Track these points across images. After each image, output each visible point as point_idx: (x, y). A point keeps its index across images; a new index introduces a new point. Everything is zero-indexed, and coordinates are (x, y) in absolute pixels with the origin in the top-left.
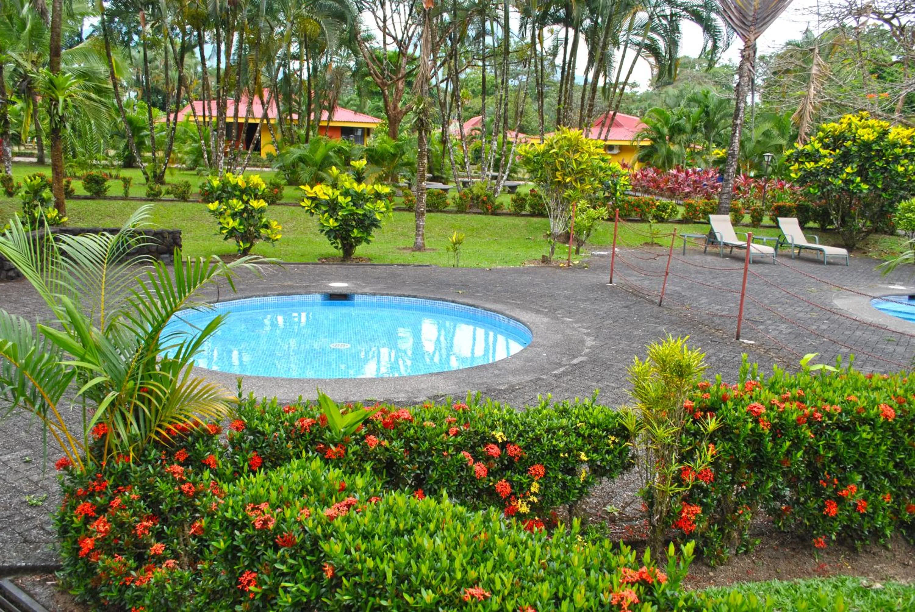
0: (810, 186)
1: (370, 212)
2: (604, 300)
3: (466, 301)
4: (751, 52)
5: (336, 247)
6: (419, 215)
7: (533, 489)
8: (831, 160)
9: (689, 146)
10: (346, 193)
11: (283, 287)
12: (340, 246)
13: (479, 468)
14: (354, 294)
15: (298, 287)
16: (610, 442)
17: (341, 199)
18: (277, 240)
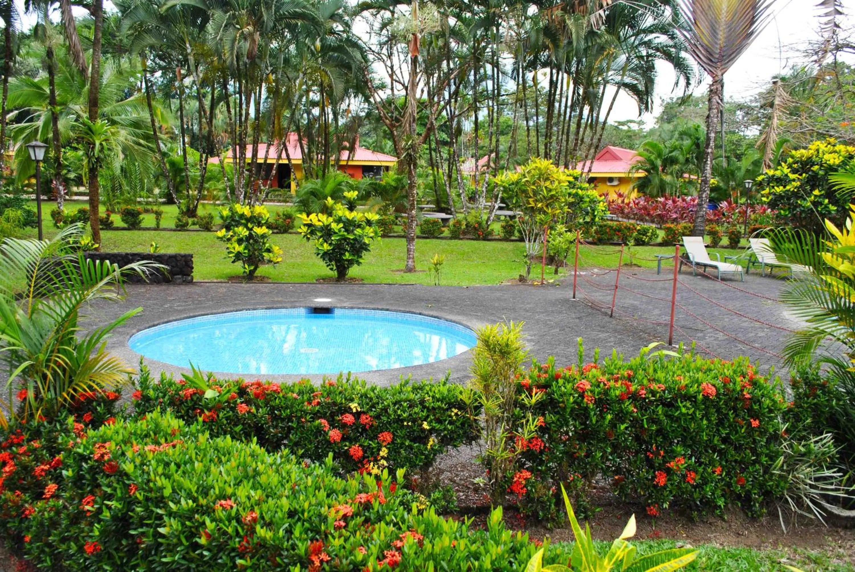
0: (782, 209)
1: (360, 236)
2: (560, 312)
3: (431, 313)
4: (719, 86)
5: (331, 269)
6: (410, 240)
7: (382, 454)
8: (798, 184)
9: (681, 177)
10: (339, 220)
11: (274, 302)
12: (335, 268)
13: (334, 434)
14: (334, 307)
15: (285, 302)
16: (453, 414)
17: (334, 226)
18: (278, 262)
